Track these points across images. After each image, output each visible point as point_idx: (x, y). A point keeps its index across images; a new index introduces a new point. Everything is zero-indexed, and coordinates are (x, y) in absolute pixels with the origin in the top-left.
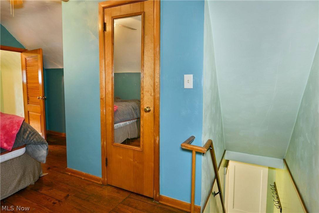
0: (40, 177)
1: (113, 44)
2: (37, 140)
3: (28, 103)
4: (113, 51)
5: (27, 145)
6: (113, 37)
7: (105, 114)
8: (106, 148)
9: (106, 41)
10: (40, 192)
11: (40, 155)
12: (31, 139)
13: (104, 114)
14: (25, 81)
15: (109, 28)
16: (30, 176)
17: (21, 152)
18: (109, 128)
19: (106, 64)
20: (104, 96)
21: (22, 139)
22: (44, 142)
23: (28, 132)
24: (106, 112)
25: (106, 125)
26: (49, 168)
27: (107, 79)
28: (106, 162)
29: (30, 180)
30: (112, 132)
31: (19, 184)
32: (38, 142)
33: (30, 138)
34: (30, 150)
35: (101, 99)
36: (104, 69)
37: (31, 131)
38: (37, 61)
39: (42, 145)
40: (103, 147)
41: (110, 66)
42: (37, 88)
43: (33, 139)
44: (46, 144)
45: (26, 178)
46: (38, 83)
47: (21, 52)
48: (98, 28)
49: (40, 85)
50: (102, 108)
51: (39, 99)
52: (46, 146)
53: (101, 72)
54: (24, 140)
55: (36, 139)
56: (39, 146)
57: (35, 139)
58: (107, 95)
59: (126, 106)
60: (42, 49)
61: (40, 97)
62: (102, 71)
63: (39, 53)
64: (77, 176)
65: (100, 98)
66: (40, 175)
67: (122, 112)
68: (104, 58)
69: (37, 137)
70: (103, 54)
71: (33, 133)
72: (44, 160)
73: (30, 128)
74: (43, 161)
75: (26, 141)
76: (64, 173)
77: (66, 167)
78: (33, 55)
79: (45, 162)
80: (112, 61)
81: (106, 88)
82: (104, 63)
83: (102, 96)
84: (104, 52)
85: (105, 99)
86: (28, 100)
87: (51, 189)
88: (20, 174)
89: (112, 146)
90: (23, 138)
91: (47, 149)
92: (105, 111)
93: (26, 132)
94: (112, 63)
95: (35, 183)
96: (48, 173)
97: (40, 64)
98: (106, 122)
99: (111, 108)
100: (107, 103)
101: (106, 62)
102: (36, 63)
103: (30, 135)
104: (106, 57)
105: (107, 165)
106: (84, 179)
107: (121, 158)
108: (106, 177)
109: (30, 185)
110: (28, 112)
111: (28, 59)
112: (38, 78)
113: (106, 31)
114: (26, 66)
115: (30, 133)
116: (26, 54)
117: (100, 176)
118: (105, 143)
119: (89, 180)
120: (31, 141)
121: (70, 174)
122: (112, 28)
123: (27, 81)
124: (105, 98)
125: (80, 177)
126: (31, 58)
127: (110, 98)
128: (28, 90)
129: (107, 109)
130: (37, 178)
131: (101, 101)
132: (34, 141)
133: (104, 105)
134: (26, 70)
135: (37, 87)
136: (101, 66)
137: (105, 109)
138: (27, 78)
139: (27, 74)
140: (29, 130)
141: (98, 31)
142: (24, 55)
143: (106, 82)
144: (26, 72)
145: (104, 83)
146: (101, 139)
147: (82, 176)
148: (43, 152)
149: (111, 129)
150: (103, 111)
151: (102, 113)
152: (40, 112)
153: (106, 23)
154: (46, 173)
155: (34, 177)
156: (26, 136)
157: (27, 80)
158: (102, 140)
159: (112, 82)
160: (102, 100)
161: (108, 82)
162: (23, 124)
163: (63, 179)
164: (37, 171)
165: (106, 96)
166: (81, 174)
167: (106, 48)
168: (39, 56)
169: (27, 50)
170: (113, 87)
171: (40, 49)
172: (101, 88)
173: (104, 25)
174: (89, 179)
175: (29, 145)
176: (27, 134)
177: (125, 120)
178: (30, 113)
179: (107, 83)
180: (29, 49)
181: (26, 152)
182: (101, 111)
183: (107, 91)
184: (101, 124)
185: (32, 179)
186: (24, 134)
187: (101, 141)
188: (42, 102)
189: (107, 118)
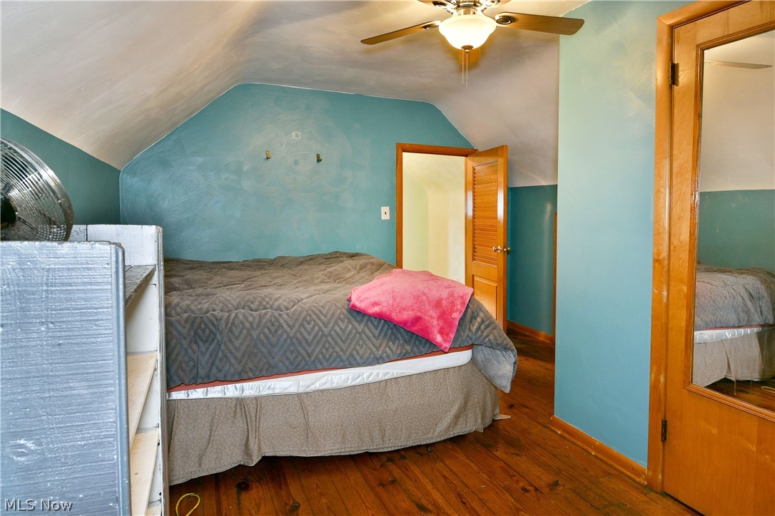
0: (493, 420)
1: (699, 115)
2: (496, 339)
3: (474, 259)
4: (700, 136)
5: (475, 347)
6: (698, 99)
7: (665, 300)
8: (666, 395)
9: (676, 111)
10: (494, 452)
11: (500, 373)
12: (485, 334)
13: (662, 301)
14: (470, 213)
15: (685, 76)
16: (475, 412)
17: (463, 357)
18: (678, 340)
19: (675, 170)
20: (664, 254)
21: (467, 331)
22: (508, 346)
23: (479, 320)
24: (670, 298)
25: (667, 331)
26: (511, 406)
27: (676, 210)
28: (663, 430)
29: (476, 421)
30: (686, 353)
31: (456, 423)
32: (498, 345)
33: (482, 332)
34: (480, 357)
35: (656, 261)
36: (668, 183)
37: (485, 319)
38: (496, 172)
39: (504, 352)
40: (654, 387)
41: (689, 176)
42: (493, 228)
43: (487, 336)
44: (512, 351)
45: (467, 414)
46: (496, 218)
47: (466, 156)
48: (654, 80)
49: (500, 222)
50: (657, 284)
51: (495, 251)
52: (512, 356)
53: (658, 192)
54: (470, 334)
55: (494, 336)
56: (498, 352)
57: (491, 337)
58: (675, 251)
59: (726, 285)
60: (506, 146)
61: (499, 247)
62: (662, 190)
63: (502, 156)
64: (578, 443)
65: (652, 260)
66: (494, 416)
67: (711, 302)
68: (668, 155)
69: (495, 331)
70: (667, 145)
71: (488, 322)
72: (506, 385)
73: (483, 312)
74: (505, 388)
75: (474, 338)
76: (545, 427)
77: (552, 413)
78: (490, 160)
79: (507, 390)
80: (693, 161)
81: (672, 232)
82: (667, 167)
83: (658, 254)
84: (668, 141)
85: (666, 262)
86: (474, 251)
87: (518, 455)
88: (459, 402)
89: (686, 392)
90: (470, 329)
91: (515, 363)
92: (665, 293)
93: (475, 319)
94: (693, 166)
95: (485, 429)
96: (510, 417)
97: (501, 179)
98: (667, 324)
99: (685, 288)
100: (672, 273)
101: (674, 166)
102: (493, 177)
103: (483, 327)
104: (675, 151)
105: (665, 439)
106: (595, 456)
107: (714, 431)
108: (660, 469)
109: (475, 432)
110: (473, 276)
111: (477, 168)
112: (497, 207)
113: (677, 85)
114: (473, 184)
115: (483, 321)
116: (476, 158)
117: (643, 464)
118: (662, 379)
119: (608, 464)
120: (484, 339)
121: (559, 432)
122: (696, 74)
123: (474, 214)
124: (666, 258)
125: (585, 447)
126: (484, 167)
127: (682, 259)
128: (476, 231)
129: (671, 288)
130: (488, 422)
131: (654, 267)
132: (489, 340)
133: (664, 278)
134: (474, 192)
135: (492, 226)
136: (658, 176)
137: (665, 288)
138: (474, 207)
139: (474, 199)
140: (482, 314)
141: (654, 88)
142: (471, 162)
143: (672, 218)
144: (474, 196)
145: (667, 220)
146: (651, 367)
147: (591, 448)
148: (504, 368)
149: (682, 346)
150: (660, 293)
151: (656, 299)
152: (496, 279)
153: (678, 64)
154: (505, 414)
155: (483, 418)
156: (475, 327)
157: (474, 211)
158: (655, 368)
159: (692, 218)
160: (660, 264)
161: (679, 218)
162: (471, 301)
163: (544, 439)
164: (490, 406)
165: (672, 253)
166: (590, 443)
167: (675, 128)
168: (501, 161)
169: (477, 150)
170: (694, 231)
171: (503, 146)
172: (657, 234)
173: (673, 71)
174: (610, 462)
175: (479, 348)
176: (477, 324)
177: (718, 325)
178: (476, 278)
179: (675, 218)
180: (481, 149)
181: (473, 360)
182: (653, 292)
183: (675, 242)
184: (654, 327)
185: (479, 420)
186: (471, 322)
187: (651, 371)
188: (501, 259)
189: (670, 314)
